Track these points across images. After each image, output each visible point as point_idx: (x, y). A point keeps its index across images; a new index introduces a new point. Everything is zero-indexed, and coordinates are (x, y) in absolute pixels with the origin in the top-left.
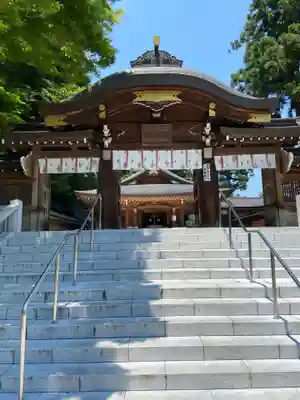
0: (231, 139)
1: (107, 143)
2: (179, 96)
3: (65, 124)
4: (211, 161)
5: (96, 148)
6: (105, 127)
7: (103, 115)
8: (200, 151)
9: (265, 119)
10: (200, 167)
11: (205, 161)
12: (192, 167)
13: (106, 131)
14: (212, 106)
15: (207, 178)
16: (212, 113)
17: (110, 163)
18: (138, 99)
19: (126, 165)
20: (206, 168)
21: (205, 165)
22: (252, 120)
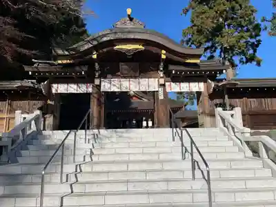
0: (176, 73)
1: (97, 74)
2: (143, 45)
4: (164, 86)
6: (97, 64)
7: (94, 57)
8: (157, 79)
10: (157, 89)
11: (160, 86)
12: (152, 89)
13: (97, 67)
14: (163, 52)
15: (161, 97)
16: (164, 57)
18: (117, 47)
19: (110, 88)
20: (161, 90)
21: (160, 89)
22: (188, 61)
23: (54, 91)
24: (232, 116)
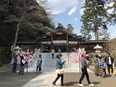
1: (52, 40)
2: (62, 33)
4: (68, 42)
5: (50, 40)
7: (51, 36)
9: (75, 37)
11: (67, 42)
13: (52, 38)
15: (67, 45)
16: (67, 36)
17: (52, 42)
18: (57, 34)
20: (67, 43)
22: (73, 37)
23: (42, 43)
24: (81, 50)
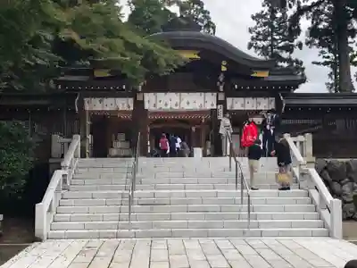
0: (239, 88)
1: (140, 87)
2: (198, 55)
3: (108, 75)
4: (223, 103)
8: (215, 94)
9: (265, 74)
10: (215, 107)
11: (219, 102)
12: (208, 107)
14: (224, 63)
15: (220, 117)
16: (224, 69)
17: (143, 102)
19: (155, 105)
20: (220, 108)
21: (219, 106)
22: (254, 75)
23: (87, 107)
